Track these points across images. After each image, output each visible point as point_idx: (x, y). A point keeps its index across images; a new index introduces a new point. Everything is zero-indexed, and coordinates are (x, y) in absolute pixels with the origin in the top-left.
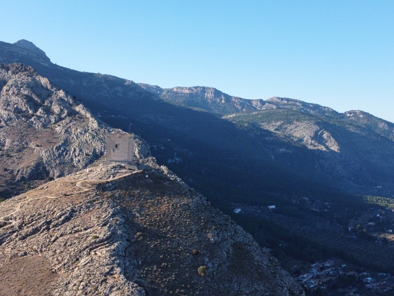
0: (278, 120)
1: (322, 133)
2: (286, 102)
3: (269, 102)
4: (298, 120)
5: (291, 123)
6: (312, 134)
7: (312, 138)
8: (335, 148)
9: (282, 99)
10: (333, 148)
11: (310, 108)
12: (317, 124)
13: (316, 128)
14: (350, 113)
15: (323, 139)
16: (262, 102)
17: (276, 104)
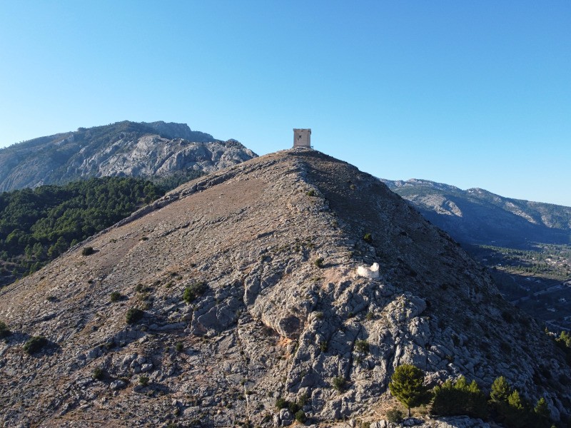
0: (414, 194)
1: (449, 203)
2: (421, 182)
3: (408, 183)
4: (429, 194)
5: (424, 196)
6: (441, 204)
7: (441, 207)
8: (458, 214)
9: (418, 180)
10: (456, 214)
11: (440, 187)
12: (445, 196)
13: (444, 199)
14: (471, 190)
15: (449, 207)
16: (403, 182)
17: (414, 184)
